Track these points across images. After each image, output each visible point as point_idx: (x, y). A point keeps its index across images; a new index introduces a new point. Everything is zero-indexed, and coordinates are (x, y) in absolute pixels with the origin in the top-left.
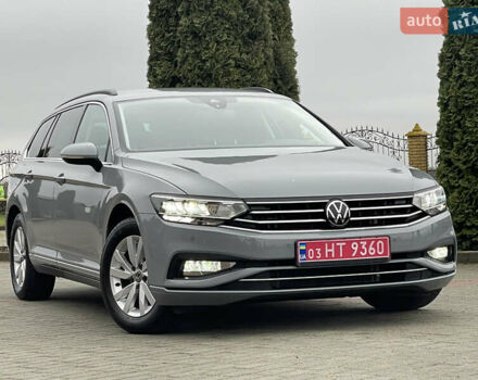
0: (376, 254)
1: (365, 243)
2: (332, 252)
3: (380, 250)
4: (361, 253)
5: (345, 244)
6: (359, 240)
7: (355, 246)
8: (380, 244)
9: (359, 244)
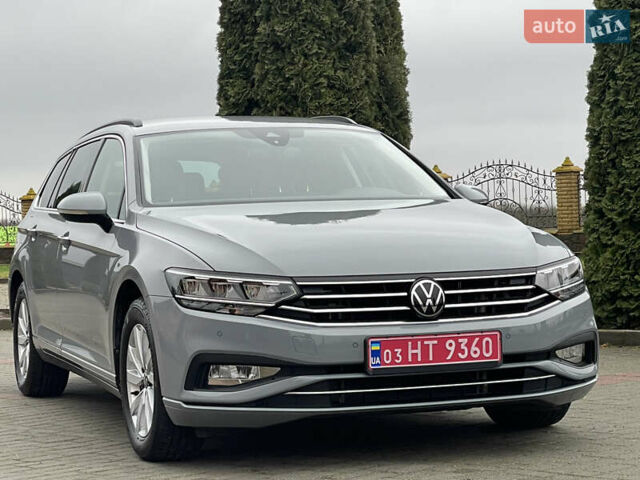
0: (482, 356)
1: (466, 340)
2: (417, 354)
3: (487, 351)
4: (460, 355)
5: (436, 342)
6: (456, 336)
7: (451, 345)
8: (487, 342)
9: (457, 342)
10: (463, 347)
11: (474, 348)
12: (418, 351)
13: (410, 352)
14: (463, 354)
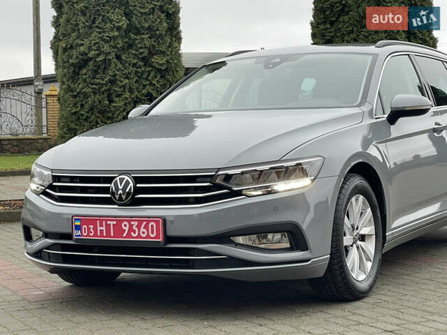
0: (148, 236)
1: (136, 223)
2: (103, 230)
3: (153, 233)
4: (132, 233)
5: (115, 223)
6: (130, 219)
7: (125, 225)
8: (152, 226)
9: (130, 224)
10: (134, 228)
11: (142, 230)
12: (104, 228)
13: (99, 228)
14: (135, 233)
